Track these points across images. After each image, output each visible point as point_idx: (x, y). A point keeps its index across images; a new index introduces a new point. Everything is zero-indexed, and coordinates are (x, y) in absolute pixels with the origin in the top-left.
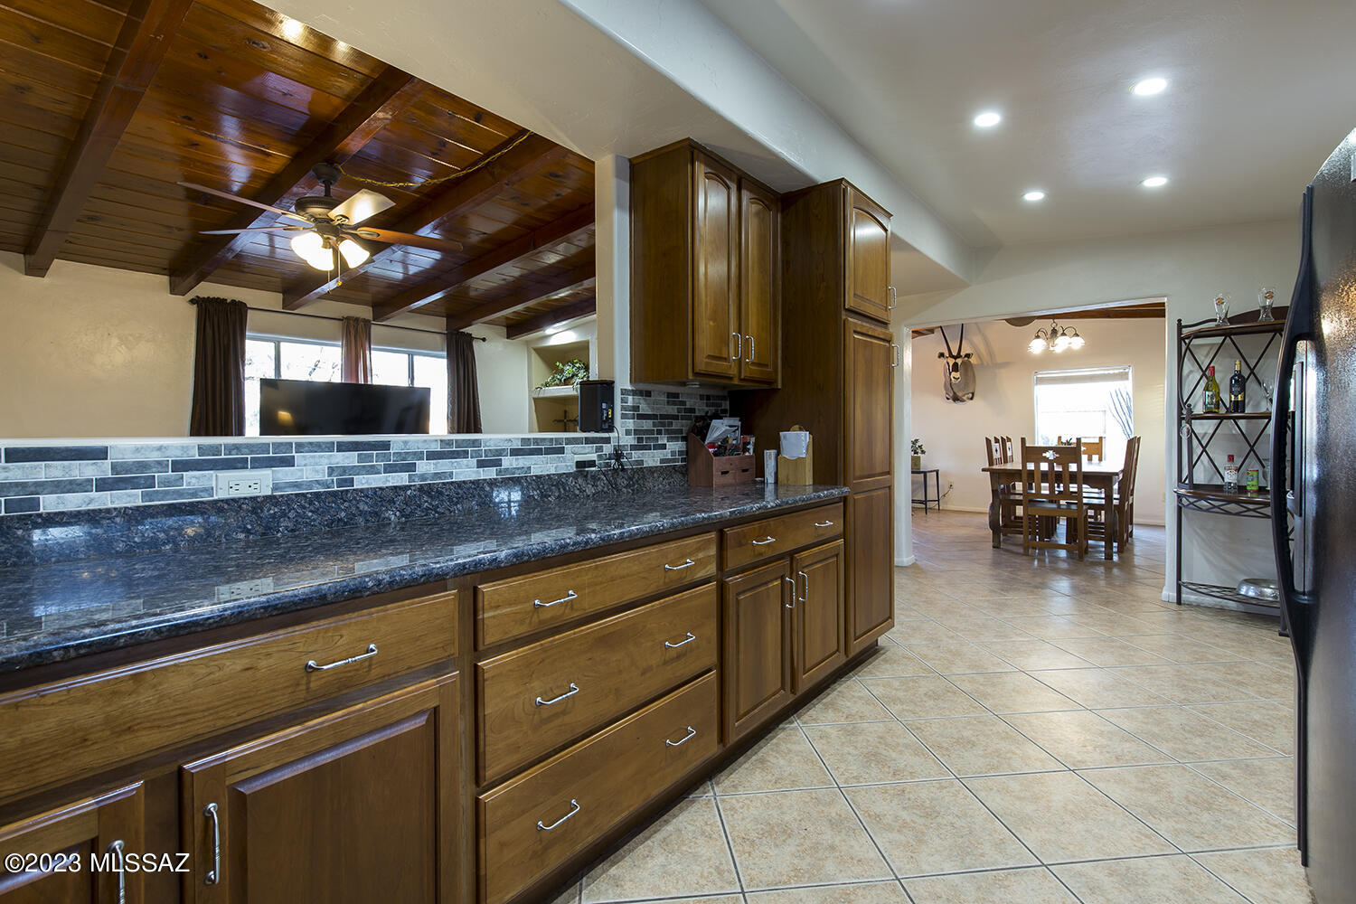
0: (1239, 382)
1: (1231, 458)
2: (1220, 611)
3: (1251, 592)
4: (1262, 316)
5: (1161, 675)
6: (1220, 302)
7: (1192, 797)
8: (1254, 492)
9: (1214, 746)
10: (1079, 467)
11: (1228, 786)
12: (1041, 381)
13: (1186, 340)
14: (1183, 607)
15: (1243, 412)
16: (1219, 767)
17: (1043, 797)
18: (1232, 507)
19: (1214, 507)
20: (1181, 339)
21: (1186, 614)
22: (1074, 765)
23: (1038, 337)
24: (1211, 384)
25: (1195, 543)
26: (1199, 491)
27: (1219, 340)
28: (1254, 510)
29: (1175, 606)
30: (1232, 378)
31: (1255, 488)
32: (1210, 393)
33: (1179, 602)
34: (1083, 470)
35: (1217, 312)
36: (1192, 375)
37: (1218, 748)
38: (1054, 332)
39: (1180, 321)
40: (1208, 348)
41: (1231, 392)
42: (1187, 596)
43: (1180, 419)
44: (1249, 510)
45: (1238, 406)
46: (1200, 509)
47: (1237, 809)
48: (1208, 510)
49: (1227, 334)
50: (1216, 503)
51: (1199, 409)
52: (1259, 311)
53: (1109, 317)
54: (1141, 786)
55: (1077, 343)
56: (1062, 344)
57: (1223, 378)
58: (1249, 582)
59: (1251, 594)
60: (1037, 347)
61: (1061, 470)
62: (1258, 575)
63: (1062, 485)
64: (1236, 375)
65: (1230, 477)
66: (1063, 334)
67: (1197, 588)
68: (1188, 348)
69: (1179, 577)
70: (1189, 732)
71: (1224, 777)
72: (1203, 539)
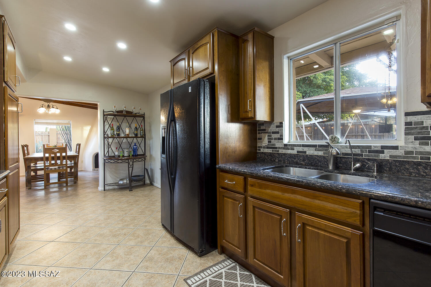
0: (119, 128)
1: (117, 148)
2: (114, 190)
3: (121, 182)
4: (124, 112)
5: (116, 210)
6: (115, 107)
7: (145, 234)
8: (122, 157)
9: (139, 221)
10: (66, 154)
11: (148, 228)
12: (37, 123)
13: (105, 115)
14: (106, 191)
15: (119, 136)
16: (143, 225)
17: (118, 256)
18: (120, 161)
19: (115, 161)
20: (104, 115)
21: (108, 193)
22: (118, 243)
23: (42, 107)
24: (112, 129)
25: (108, 172)
26: (110, 158)
27: (113, 117)
28: (124, 161)
29: (104, 192)
30: (117, 127)
31: (122, 156)
32: (112, 131)
33: (104, 190)
34: (68, 155)
35: (114, 109)
36: (107, 126)
37: (140, 221)
38: (49, 106)
39: (104, 110)
40: (110, 119)
41: (117, 131)
42: (107, 188)
43: (104, 138)
44: (123, 161)
45: (118, 135)
46: (111, 163)
47: (153, 231)
48: (114, 163)
49: (115, 115)
50: (116, 161)
51: (110, 136)
52: (123, 111)
53: (63, 104)
54: (135, 238)
55: (58, 111)
56: (53, 111)
57: (115, 128)
58: (121, 180)
59: (122, 183)
60: (42, 111)
61: (54, 156)
62: (122, 178)
63: (48, 162)
64: (118, 127)
65: (116, 153)
66: (53, 107)
67: (109, 185)
68: (106, 119)
69: (104, 183)
70: (133, 220)
71: (146, 226)
72: (109, 171)
